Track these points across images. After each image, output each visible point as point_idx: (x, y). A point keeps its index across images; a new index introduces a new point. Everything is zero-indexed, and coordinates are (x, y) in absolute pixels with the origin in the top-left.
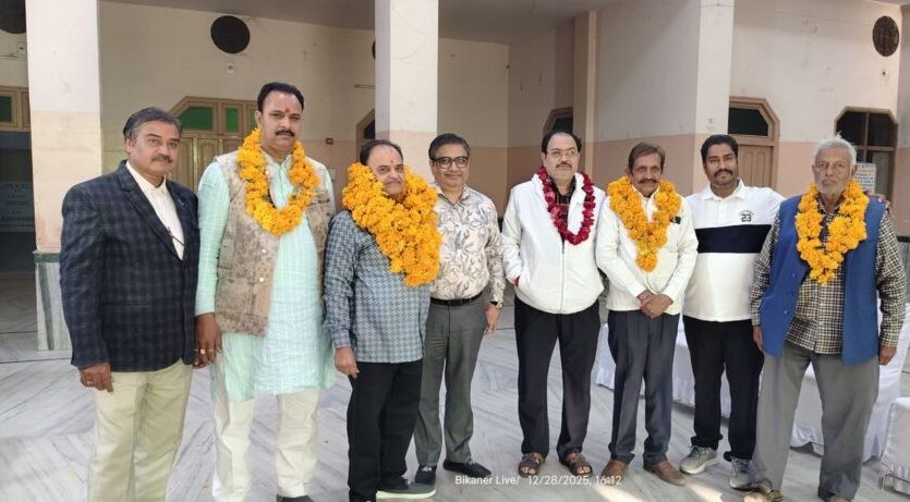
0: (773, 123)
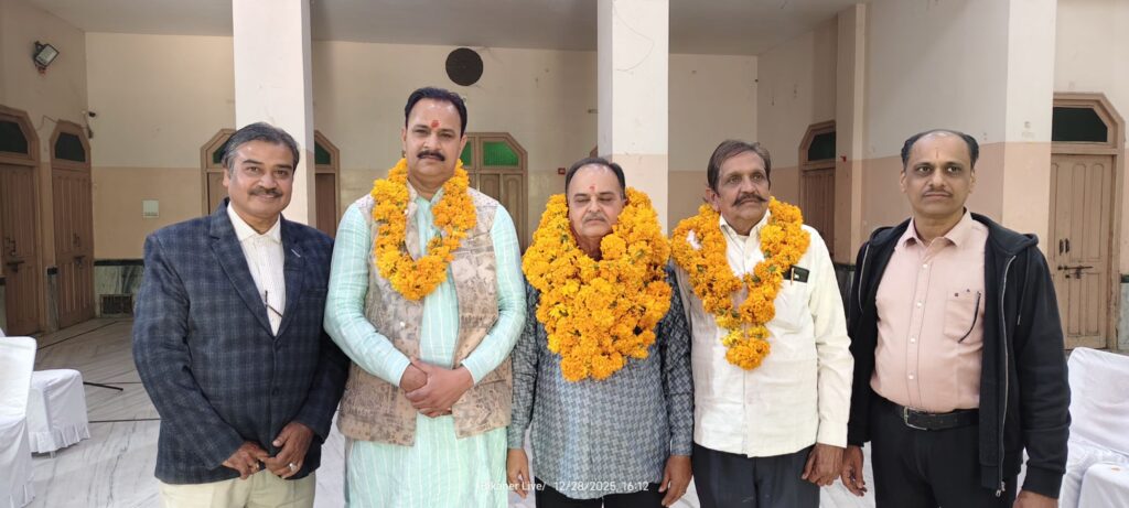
0: (1115, 125)
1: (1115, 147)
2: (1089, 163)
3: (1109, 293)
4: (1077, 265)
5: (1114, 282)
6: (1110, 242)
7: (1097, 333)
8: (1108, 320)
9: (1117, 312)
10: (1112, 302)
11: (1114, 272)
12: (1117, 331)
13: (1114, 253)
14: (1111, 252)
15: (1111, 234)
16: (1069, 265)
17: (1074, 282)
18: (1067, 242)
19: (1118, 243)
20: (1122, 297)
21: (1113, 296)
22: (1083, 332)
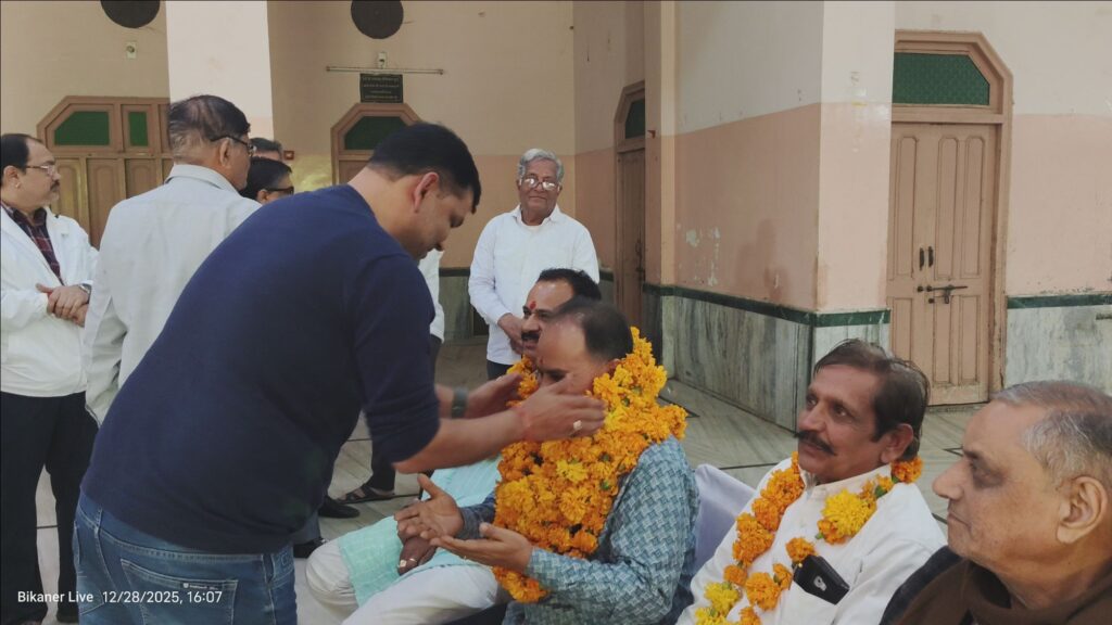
0: (999, 79)
1: (999, 111)
2: (962, 134)
3: (992, 323)
4: (945, 284)
5: (997, 307)
6: (993, 250)
7: (976, 380)
8: (991, 362)
9: (1002, 351)
10: (996, 337)
11: (997, 294)
12: (1002, 378)
13: (998, 266)
14: (993, 265)
15: (994, 239)
16: (934, 284)
17: (943, 309)
18: (931, 251)
19: (1004, 252)
20: (1010, 330)
21: (997, 328)
22: (955, 380)
